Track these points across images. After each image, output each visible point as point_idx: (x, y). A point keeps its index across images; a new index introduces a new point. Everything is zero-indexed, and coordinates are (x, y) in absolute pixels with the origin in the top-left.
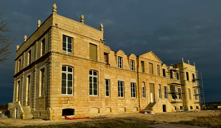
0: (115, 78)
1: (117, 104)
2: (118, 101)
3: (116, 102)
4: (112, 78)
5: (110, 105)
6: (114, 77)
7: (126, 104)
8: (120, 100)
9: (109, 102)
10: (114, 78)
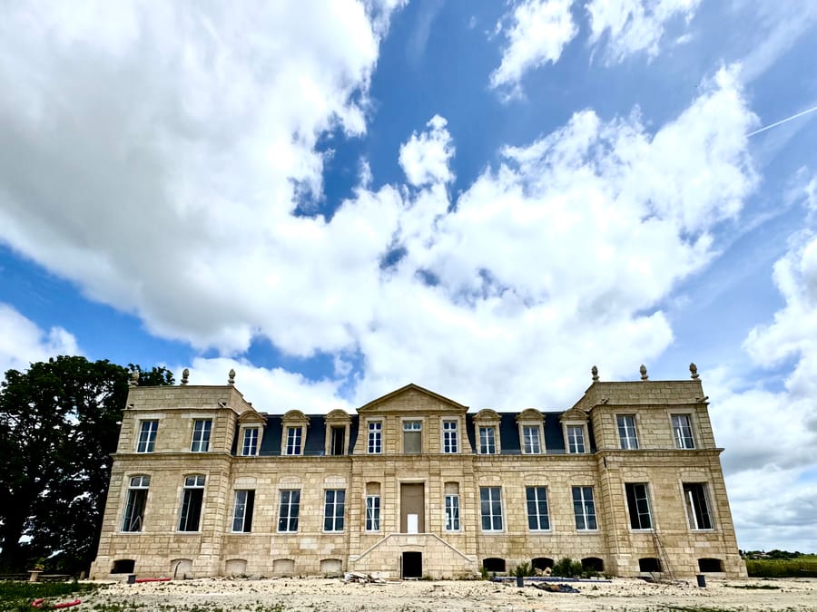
0: (272, 482)
1: (269, 550)
2: (273, 542)
3: (267, 546)
4: (261, 484)
5: (245, 552)
6: (269, 481)
7: (298, 551)
8: (281, 541)
9: (245, 546)
10: (268, 485)
